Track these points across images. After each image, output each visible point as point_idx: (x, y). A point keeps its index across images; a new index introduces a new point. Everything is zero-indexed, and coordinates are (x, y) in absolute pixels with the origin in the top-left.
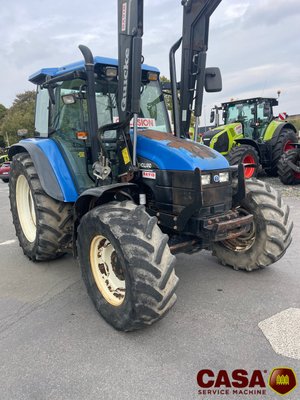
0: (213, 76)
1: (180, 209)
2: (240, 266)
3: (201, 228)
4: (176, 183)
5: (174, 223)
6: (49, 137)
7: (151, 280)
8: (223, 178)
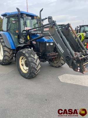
0: (50, 19)
1: (41, 51)
2: (55, 66)
3: (46, 56)
4: (41, 45)
5: (40, 55)
6: (7, 31)
7: (34, 66)
8: (52, 44)
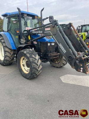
0: (52, 18)
1: (43, 51)
2: (57, 66)
3: (48, 56)
4: (42, 45)
5: (41, 55)
6: (7, 32)
7: (36, 66)
8: (53, 44)
